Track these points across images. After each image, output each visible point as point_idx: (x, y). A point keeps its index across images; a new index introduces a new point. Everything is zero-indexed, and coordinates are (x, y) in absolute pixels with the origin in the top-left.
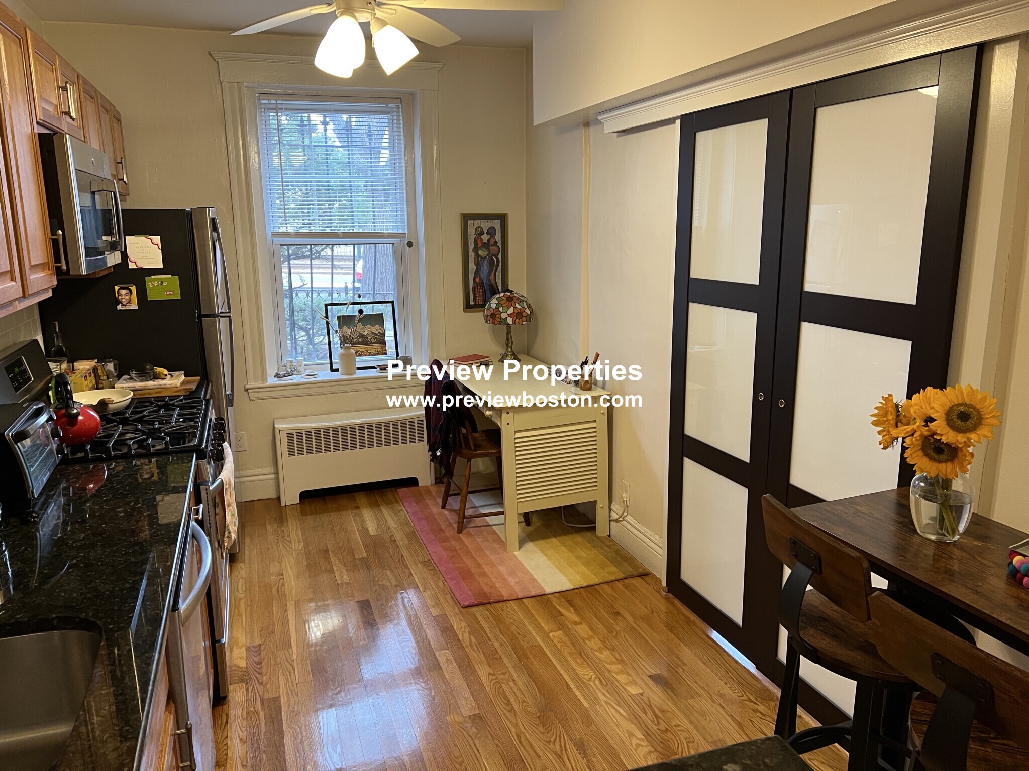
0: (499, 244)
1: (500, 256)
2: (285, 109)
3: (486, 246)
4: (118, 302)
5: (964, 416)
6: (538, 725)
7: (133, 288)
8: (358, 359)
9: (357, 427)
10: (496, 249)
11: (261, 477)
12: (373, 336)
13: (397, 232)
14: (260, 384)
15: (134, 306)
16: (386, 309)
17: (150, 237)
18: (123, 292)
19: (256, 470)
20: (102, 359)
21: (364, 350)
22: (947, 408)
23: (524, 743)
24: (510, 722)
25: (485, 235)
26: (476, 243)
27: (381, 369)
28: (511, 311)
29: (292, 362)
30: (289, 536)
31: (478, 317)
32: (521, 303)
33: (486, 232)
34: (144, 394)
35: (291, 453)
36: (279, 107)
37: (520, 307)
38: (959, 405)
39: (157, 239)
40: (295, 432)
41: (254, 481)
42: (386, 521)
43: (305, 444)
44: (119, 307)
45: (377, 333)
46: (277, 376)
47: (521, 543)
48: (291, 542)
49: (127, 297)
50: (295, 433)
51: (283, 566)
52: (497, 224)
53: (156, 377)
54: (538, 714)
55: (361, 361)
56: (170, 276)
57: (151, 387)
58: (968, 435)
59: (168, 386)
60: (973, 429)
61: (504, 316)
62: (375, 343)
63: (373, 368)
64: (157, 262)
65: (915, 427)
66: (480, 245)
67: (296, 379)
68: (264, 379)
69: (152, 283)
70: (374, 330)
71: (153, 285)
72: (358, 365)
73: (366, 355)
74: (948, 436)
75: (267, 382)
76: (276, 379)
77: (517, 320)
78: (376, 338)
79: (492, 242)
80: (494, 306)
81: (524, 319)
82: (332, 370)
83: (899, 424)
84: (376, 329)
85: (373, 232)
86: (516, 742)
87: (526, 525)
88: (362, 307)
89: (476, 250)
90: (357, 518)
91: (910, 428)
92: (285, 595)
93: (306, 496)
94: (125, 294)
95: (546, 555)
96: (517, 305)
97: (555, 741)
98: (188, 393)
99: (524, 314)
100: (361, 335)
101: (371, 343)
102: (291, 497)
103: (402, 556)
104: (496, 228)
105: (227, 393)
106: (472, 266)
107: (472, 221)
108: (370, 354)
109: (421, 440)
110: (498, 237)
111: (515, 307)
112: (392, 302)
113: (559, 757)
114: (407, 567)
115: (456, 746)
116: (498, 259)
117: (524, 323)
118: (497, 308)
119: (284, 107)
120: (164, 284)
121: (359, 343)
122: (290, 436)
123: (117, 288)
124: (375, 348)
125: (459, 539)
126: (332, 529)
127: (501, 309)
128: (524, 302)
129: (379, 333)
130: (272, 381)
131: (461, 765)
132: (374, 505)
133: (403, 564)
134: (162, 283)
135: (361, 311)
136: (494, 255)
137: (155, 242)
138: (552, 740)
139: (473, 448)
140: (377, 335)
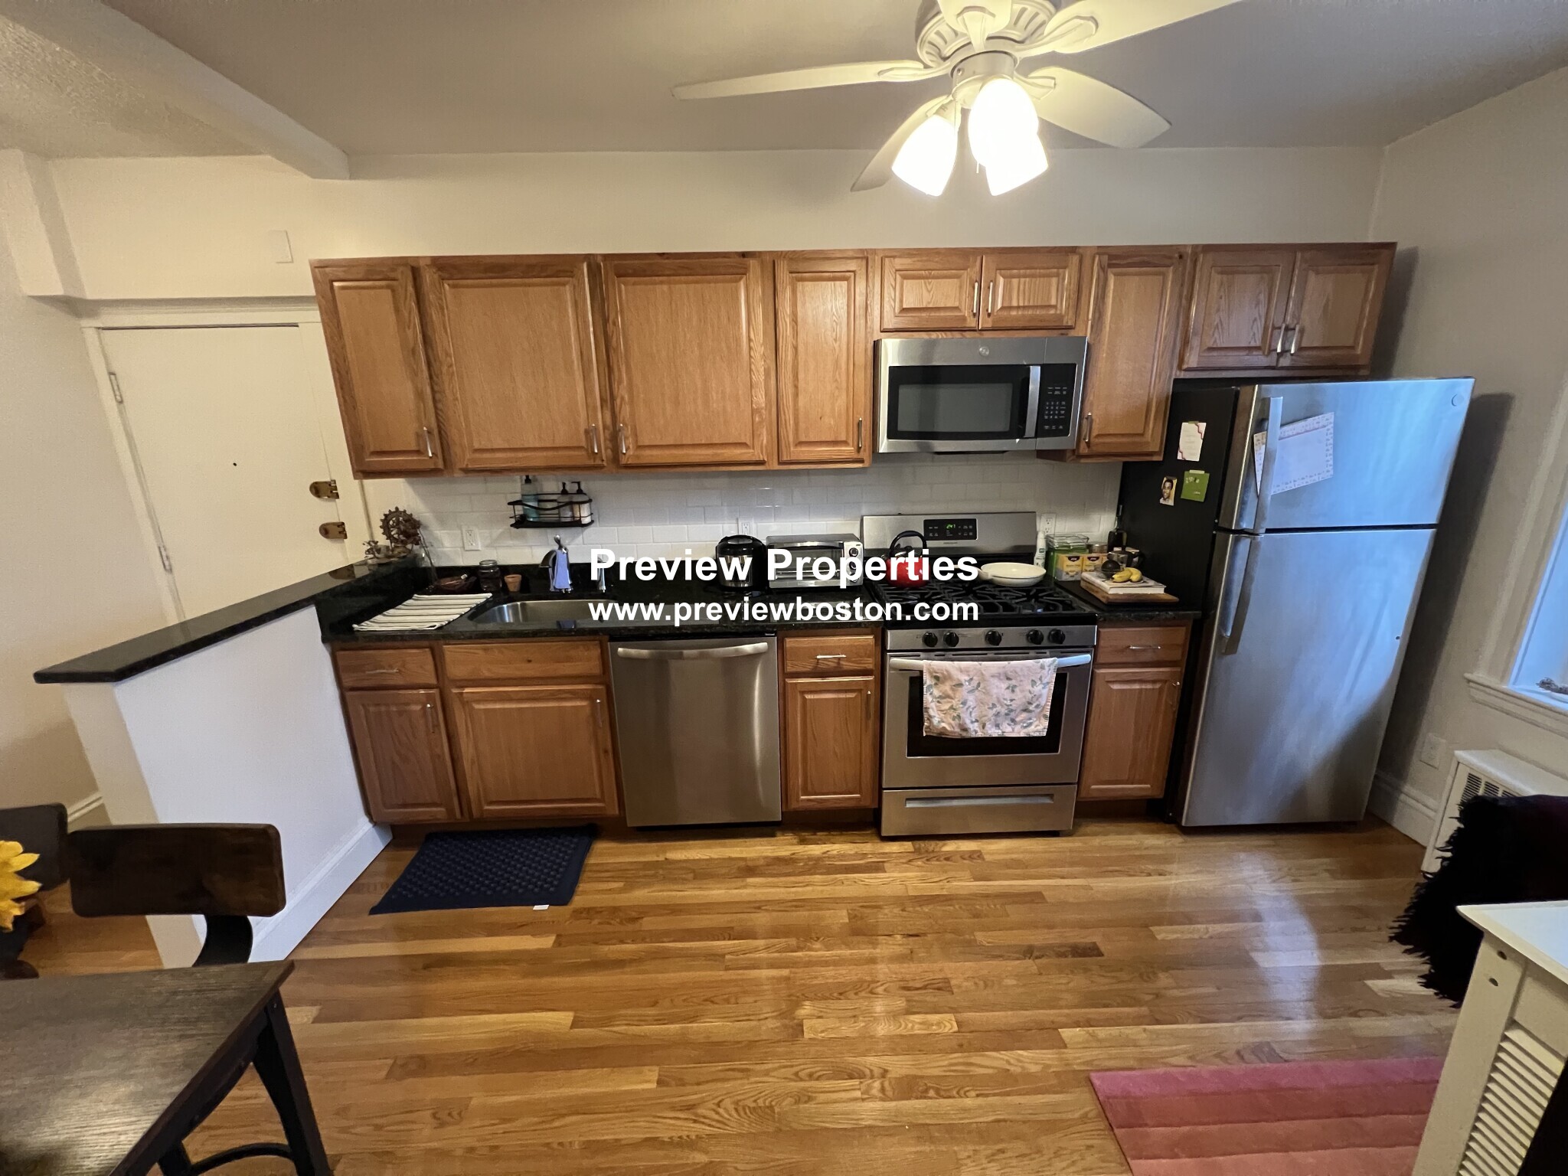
4: (1162, 496)
6: (755, 1101)
7: (1175, 482)
14: (1494, 683)
15: (1171, 502)
17: (1198, 424)
18: (1168, 484)
23: (731, 1073)
24: (775, 1069)
39: (1203, 427)
40: (1484, 780)
46: (1547, 684)
49: (1169, 491)
54: (777, 1110)
56: (1202, 473)
64: (1197, 454)
68: (1505, 677)
69: (1189, 478)
71: (1189, 481)
76: (1542, 690)
86: (737, 1064)
94: (1168, 488)
97: (717, 1113)
113: (690, 1107)
115: (756, 1002)
122: (1470, 778)
123: (1165, 479)
134: (1195, 480)
137: (1200, 429)
138: (721, 1111)
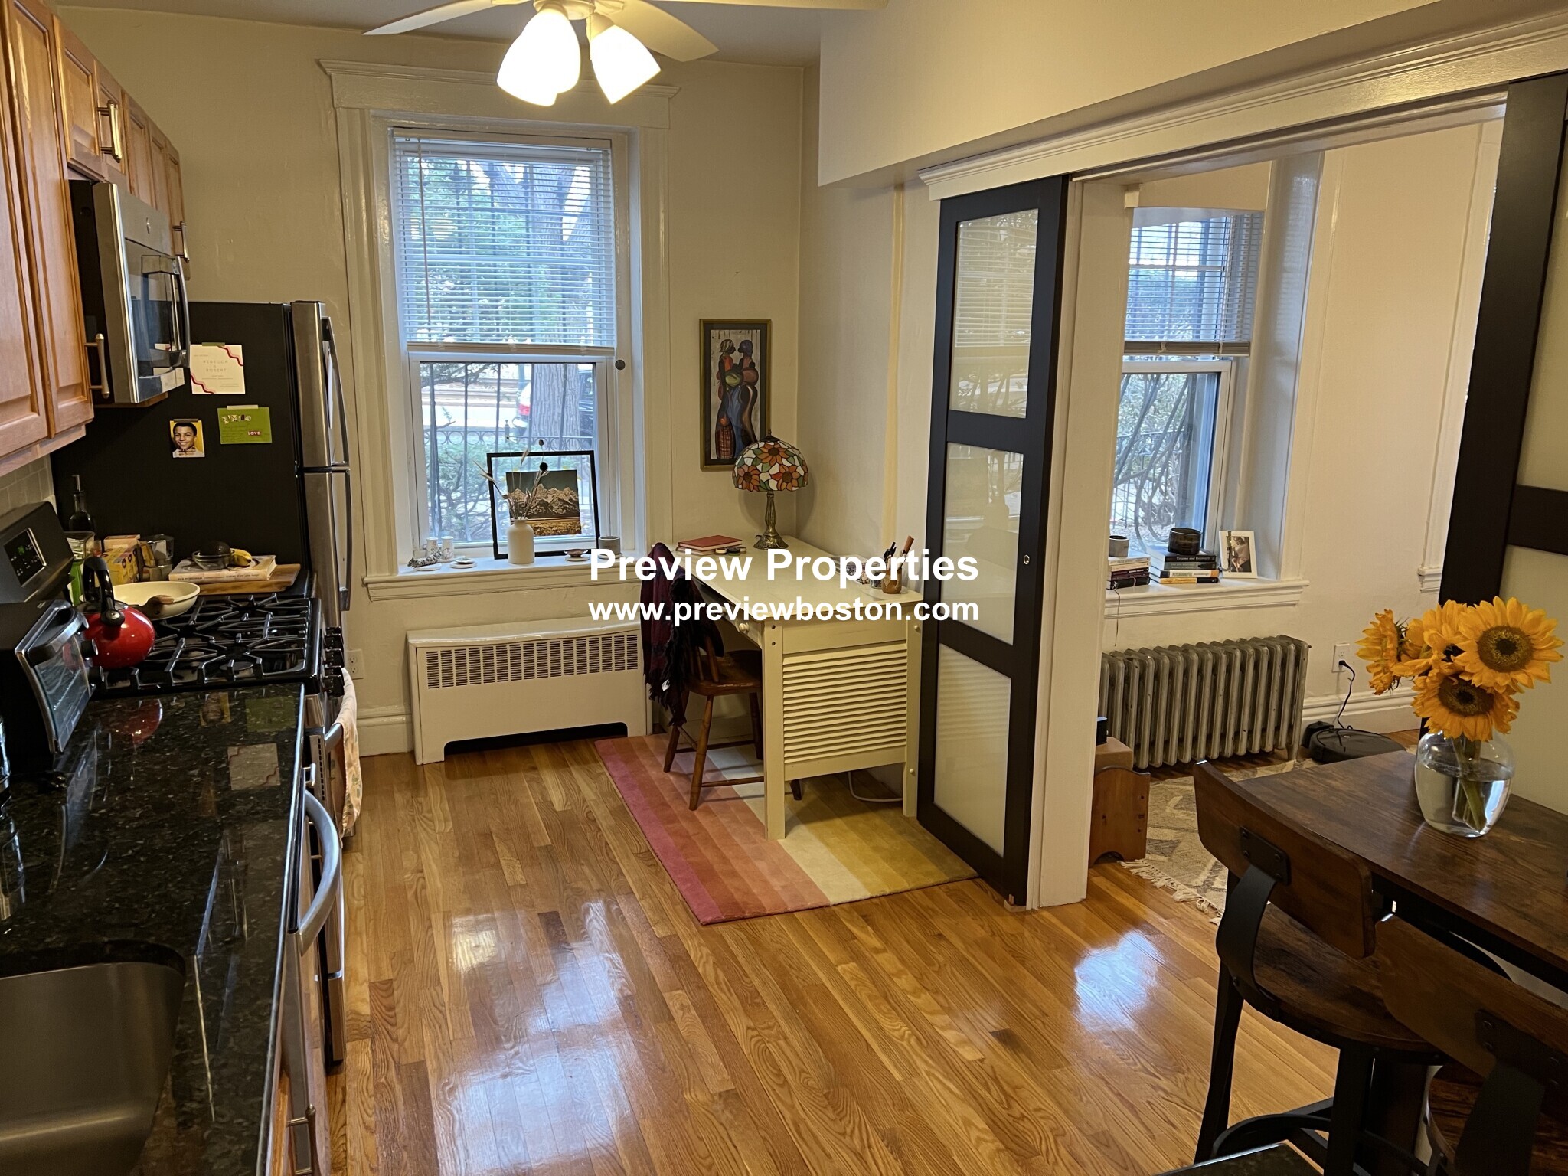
0: (757, 368)
1: (758, 386)
2: (433, 152)
3: (738, 369)
4: (174, 446)
5: (1507, 647)
6: (825, 1108)
7: (199, 425)
8: (537, 539)
9: (535, 645)
10: (751, 373)
11: (385, 720)
12: (560, 504)
13: (599, 345)
14: (386, 576)
15: (199, 453)
16: (582, 464)
17: (226, 346)
18: (183, 430)
19: (377, 709)
20: (148, 534)
21: (546, 526)
22: (1480, 634)
23: (804, 1135)
24: (783, 1102)
25: (736, 352)
26: (721, 364)
27: (573, 556)
28: (775, 469)
29: (435, 542)
30: (430, 811)
31: (723, 479)
32: (790, 459)
33: (737, 349)
34: (215, 590)
35: (433, 683)
36: (423, 147)
37: (789, 465)
38: (1498, 629)
39: (237, 350)
40: (439, 651)
41: (374, 725)
42: (580, 790)
43: (454, 670)
44: (176, 454)
45: (567, 500)
46: (413, 563)
47: (789, 826)
48: (433, 821)
49: (188, 439)
50: (439, 653)
51: (423, 857)
52: (755, 336)
53: (234, 564)
54: (825, 1091)
55: (542, 543)
56: (256, 407)
57: (225, 579)
58: (1513, 675)
59: (252, 578)
60: (1520, 666)
61: (764, 477)
62: (564, 515)
63: (561, 553)
64: (236, 385)
65: (1430, 661)
66: (727, 367)
67: (442, 569)
68: (393, 567)
69: (228, 416)
70: (563, 496)
71: (230, 420)
72: (537, 549)
73: (549, 534)
74: (1481, 676)
75: (397, 572)
76: (411, 568)
77: (785, 484)
78: (565, 508)
79: (746, 364)
80: (749, 462)
81: (794, 482)
82: (497, 556)
83: (1403, 657)
84: (565, 494)
85: (563, 344)
86: (793, 1134)
87: (796, 799)
88: (547, 459)
89: (722, 375)
90: (535, 785)
91: (1421, 663)
92: (426, 902)
93: (454, 750)
94: (185, 434)
95: (827, 845)
96: (785, 461)
97: (852, 1132)
98: (283, 590)
99: (795, 475)
100: (545, 505)
101: (558, 515)
102: (430, 751)
103: (607, 844)
104: (754, 342)
105: (341, 589)
106: (716, 400)
107: (717, 331)
108: (556, 533)
109: (633, 665)
110: (756, 356)
111: (781, 465)
112: (591, 453)
113: (860, 1157)
114: (614, 861)
115: (701, 1139)
116: (755, 390)
117: (794, 489)
118: (754, 465)
119: (431, 148)
120: (247, 419)
121: (539, 515)
122: (432, 657)
123: (172, 424)
124: (565, 523)
125: (694, 819)
126: (496, 801)
127: (759, 467)
128: (795, 457)
129: (571, 500)
130: (404, 571)
131: (709, 1168)
132: (560, 765)
133: (608, 855)
134: (243, 418)
135: (544, 467)
136: (749, 384)
137: (233, 353)
138: (848, 1131)
139: (716, 680)
140: (566, 503)
